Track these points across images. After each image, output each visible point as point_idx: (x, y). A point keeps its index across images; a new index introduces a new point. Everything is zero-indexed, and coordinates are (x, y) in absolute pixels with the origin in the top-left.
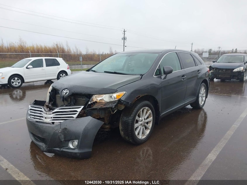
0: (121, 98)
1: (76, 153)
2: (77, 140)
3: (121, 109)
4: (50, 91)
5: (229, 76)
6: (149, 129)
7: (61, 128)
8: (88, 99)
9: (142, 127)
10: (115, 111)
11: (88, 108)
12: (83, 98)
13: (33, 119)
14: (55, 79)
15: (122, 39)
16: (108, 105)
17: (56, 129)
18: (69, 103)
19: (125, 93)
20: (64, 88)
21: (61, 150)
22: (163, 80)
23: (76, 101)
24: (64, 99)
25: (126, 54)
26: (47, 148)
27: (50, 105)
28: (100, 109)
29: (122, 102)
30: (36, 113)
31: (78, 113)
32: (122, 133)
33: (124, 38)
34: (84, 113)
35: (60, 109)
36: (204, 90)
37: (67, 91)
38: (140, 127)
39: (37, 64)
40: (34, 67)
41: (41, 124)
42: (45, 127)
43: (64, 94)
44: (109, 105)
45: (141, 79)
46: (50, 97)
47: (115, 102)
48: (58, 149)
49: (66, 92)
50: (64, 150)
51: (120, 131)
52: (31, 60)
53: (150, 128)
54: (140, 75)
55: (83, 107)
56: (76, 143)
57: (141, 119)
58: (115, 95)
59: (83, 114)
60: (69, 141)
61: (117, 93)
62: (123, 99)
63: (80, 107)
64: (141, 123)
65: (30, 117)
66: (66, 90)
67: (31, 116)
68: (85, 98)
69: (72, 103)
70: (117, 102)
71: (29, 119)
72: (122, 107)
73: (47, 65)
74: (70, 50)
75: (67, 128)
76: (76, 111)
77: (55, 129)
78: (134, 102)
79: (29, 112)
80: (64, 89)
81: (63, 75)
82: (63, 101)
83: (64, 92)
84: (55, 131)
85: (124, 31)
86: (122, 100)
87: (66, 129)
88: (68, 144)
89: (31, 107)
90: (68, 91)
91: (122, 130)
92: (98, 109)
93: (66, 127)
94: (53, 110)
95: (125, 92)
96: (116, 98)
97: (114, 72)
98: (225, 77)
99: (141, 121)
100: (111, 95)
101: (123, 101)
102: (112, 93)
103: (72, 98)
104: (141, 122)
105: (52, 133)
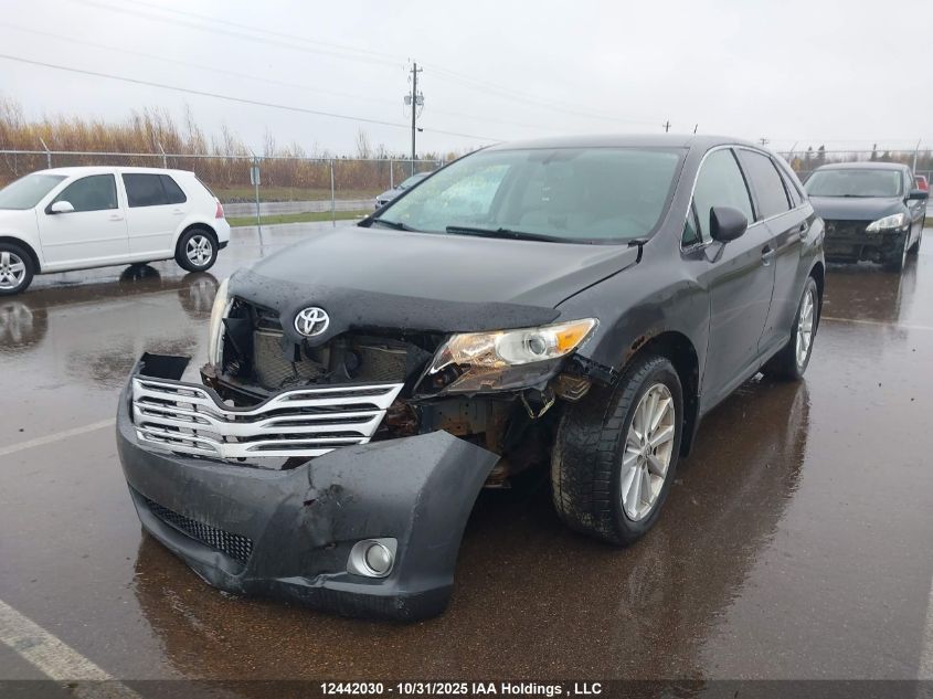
0: (576, 348)
1: (388, 599)
2: (393, 542)
3: (575, 395)
4: (226, 316)
5: (850, 251)
6: (660, 475)
7: (312, 487)
8: (427, 353)
9: (640, 469)
10: (547, 407)
11: (419, 390)
12: (389, 348)
13: (161, 442)
14: (165, 260)
15: (407, 99)
16: (516, 380)
17: (292, 491)
18: (324, 371)
19: (596, 325)
20: (304, 301)
21: (318, 584)
22: (712, 266)
23: (360, 363)
24: (305, 350)
25: (527, 154)
26: (245, 577)
27: (226, 378)
28: (479, 396)
29: (584, 364)
30: (169, 414)
31: (379, 416)
32: (563, 499)
33: (415, 97)
34: (408, 414)
35: (291, 398)
36: (809, 304)
37: (320, 315)
38: (635, 468)
39: (92, 196)
40: (78, 208)
41: (207, 468)
42: (231, 482)
43: (307, 330)
44: (520, 379)
45: (638, 260)
46: (227, 339)
47: (549, 369)
48: (299, 581)
49: (315, 319)
50: (330, 585)
51: (557, 490)
52: (63, 178)
53: (664, 471)
54: (631, 244)
55: (398, 387)
56: (385, 552)
57: (640, 436)
58: (549, 335)
59: (403, 418)
60: (350, 543)
61: (560, 323)
62: (587, 351)
63: (387, 390)
64: (638, 452)
65: (145, 434)
66: (315, 310)
67: (149, 429)
68: (402, 348)
69: (342, 368)
70: (557, 364)
71: (140, 442)
72: (582, 389)
73: (133, 202)
74: (200, 139)
75: (343, 485)
76: (372, 407)
77: (282, 493)
78: (624, 365)
79: (137, 411)
80: (307, 306)
81: (198, 241)
82: (297, 358)
83: (307, 318)
84: (286, 500)
85: (415, 71)
86: (581, 357)
87: (337, 489)
88: (345, 558)
89: (145, 386)
90: (326, 317)
91: (567, 487)
92: (471, 396)
93: (336, 482)
94: (257, 401)
95: (592, 322)
96: (557, 349)
97: (495, 228)
98: (835, 254)
99: (639, 443)
100: (533, 333)
101: (588, 361)
102: (538, 325)
103: (342, 346)
104: (639, 448)
105: (270, 510)
